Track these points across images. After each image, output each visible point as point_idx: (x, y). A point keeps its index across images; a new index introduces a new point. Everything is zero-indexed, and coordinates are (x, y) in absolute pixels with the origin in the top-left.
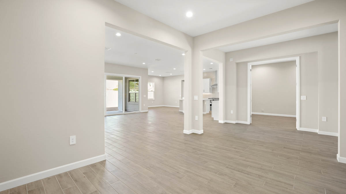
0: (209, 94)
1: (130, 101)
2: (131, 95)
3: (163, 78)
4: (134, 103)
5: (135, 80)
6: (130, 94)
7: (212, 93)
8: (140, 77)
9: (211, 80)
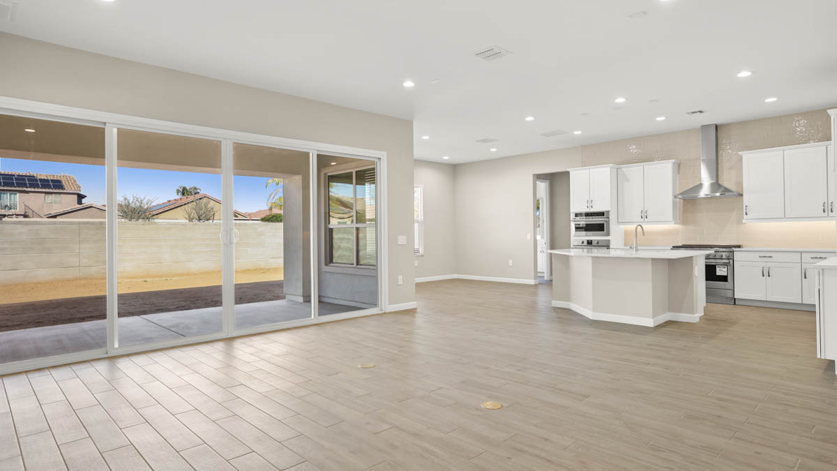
0: (672, 226)
1: (331, 260)
2: (335, 236)
3: (454, 170)
4: (350, 271)
5: (354, 171)
6: (331, 230)
7: (684, 222)
8: (383, 155)
9: (678, 167)
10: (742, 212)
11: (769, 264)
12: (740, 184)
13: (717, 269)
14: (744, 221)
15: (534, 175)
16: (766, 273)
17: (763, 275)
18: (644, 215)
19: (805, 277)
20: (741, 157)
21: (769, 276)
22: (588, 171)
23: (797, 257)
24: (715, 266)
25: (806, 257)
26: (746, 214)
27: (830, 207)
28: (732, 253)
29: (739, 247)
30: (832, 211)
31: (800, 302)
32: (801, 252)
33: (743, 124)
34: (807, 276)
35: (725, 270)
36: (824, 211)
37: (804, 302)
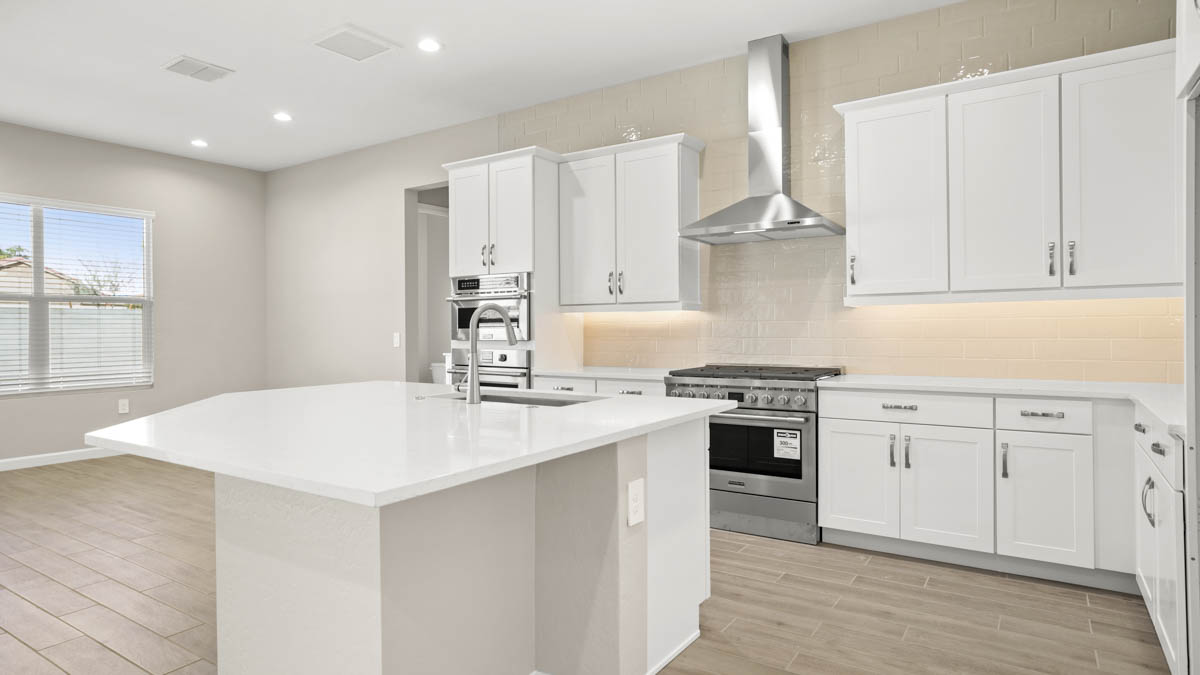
0: (677, 315)
7: (712, 306)
10: (842, 273)
11: (907, 430)
12: (839, 201)
13: (777, 440)
14: (847, 302)
15: (408, 191)
16: (900, 457)
17: (893, 464)
18: (616, 287)
19: (1005, 475)
20: (840, 120)
21: (908, 465)
22: (484, 166)
23: (981, 410)
24: (771, 430)
25: (1009, 412)
26: (853, 282)
27: (1067, 260)
28: (813, 395)
29: (836, 373)
30: (1072, 272)
31: (992, 552)
32: (994, 397)
33: (848, 36)
34: (1010, 470)
35: (796, 442)
36: (1052, 272)
37: (999, 552)
